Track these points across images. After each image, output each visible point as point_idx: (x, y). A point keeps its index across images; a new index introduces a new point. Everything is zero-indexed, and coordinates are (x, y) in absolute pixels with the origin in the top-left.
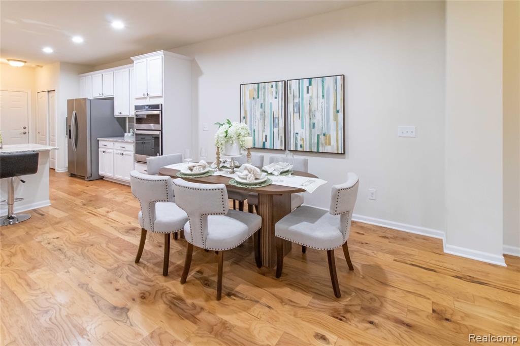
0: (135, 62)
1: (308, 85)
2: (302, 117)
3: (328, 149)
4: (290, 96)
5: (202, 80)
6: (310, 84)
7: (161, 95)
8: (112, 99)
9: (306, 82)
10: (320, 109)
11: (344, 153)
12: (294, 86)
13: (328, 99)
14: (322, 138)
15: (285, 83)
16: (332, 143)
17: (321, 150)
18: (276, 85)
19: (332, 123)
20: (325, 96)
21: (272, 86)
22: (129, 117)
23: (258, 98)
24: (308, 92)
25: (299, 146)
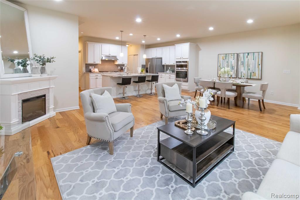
0: (176, 46)
1: (247, 55)
2: (244, 66)
3: (255, 77)
4: (240, 59)
5: (200, 53)
6: (248, 55)
7: (188, 58)
8: (161, 58)
9: (246, 54)
10: (252, 64)
11: (261, 79)
12: (241, 55)
13: (255, 60)
14: (252, 74)
15: (238, 55)
16: (256, 75)
17: (252, 78)
18: (234, 55)
19: (257, 69)
20: (254, 59)
21: (232, 55)
22: (166, 65)
23: (226, 59)
24: (247, 58)
25: (242, 76)
